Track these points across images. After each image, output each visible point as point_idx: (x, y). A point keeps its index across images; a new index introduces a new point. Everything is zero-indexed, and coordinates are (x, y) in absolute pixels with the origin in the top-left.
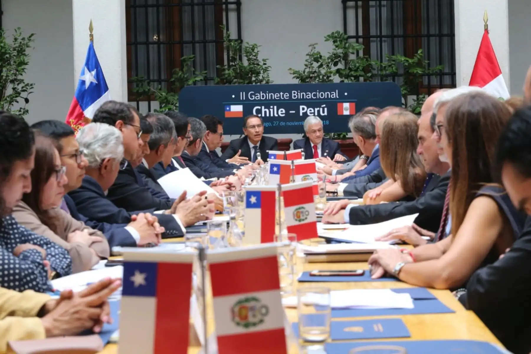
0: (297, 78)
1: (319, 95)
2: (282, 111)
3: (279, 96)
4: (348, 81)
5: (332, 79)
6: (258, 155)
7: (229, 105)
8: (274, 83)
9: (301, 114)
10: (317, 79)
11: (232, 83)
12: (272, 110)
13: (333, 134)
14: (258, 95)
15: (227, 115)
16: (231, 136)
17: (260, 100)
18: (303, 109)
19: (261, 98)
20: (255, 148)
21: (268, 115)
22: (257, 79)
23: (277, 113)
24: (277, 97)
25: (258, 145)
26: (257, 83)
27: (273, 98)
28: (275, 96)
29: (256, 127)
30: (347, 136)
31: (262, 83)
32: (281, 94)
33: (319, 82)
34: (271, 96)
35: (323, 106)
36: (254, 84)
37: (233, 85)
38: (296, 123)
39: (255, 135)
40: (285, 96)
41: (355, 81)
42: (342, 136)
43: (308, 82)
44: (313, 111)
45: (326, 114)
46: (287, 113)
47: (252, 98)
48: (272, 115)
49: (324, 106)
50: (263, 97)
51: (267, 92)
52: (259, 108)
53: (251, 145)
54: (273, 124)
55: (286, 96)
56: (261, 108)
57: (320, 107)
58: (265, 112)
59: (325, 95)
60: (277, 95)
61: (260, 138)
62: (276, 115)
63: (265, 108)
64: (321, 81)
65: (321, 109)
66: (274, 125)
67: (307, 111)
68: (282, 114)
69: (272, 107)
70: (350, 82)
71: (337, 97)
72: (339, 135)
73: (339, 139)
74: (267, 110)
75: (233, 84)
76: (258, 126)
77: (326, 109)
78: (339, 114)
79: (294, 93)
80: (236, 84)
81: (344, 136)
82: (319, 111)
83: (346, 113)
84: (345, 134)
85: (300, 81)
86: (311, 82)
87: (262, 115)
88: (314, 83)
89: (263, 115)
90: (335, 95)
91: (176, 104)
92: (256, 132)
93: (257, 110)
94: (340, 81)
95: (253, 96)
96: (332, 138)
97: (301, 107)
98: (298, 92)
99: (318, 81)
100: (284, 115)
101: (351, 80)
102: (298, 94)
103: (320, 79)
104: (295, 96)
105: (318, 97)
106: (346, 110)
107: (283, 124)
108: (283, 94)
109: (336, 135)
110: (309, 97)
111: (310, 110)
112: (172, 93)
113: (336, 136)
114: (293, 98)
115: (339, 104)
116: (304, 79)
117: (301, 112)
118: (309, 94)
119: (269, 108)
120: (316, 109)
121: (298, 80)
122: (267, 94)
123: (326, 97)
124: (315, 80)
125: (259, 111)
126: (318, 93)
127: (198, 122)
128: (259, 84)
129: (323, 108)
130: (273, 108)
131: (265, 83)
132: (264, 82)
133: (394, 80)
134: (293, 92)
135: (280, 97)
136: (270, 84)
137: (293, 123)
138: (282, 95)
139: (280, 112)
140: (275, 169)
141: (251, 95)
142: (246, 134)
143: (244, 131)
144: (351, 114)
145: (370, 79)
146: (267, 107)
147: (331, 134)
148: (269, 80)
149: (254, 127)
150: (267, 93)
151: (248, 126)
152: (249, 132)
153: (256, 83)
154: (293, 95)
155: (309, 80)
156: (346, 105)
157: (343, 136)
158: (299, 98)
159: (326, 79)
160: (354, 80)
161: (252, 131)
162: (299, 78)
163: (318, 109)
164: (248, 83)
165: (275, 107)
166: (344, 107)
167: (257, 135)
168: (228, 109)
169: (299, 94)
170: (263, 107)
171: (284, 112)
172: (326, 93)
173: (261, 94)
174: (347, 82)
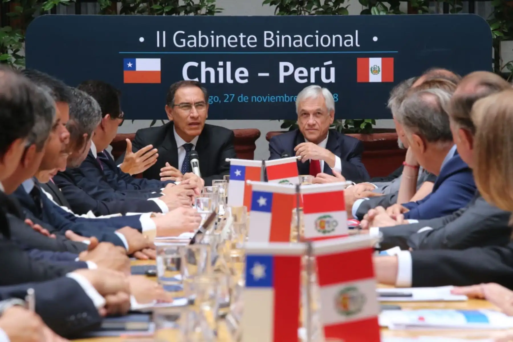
0: (271, 4)
1: (319, 41)
2: (242, 72)
3: (236, 41)
4: (379, 12)
5: (345, 7)
6: (193, 163)
7: (133, 58)
8: (224, 14)
9: (282, 80)
10: (315, 7)
11: (136, 12)
12: (221, 70)
13: (344, 121)
14: (193, 39)
15: (128, 78)
16: (133, 122)
17: (198, 48)
18: (286, 69)
19: (200, 45)
20: (187, 147)
21: (213, 80)
22: (189, 4)
23: (233, 77)
24: (232, 43)
25: (194, 142)
26: (190, 12)
27: (225, 46)
28: (229, 41)
29: (194, 107)
30: (374, 127)
31: (199, 11)
32: (242, 36)
33: (318, 12)
34: (221, 40)
35: (326, 64)
36: (182, 14)
37: (139, 15)
38: (272, 99)
39: (190, 124)
40: (249, 41)
41: (392, 11)
42: (363, 126)
43: (294, 12)
44: (306, 74)
45: (332, 79)
46: (252, 76)
47: (181, 43)
48: (221, 81)
49: (330, 62)
50: (204, 41)
51: (213, 32)
52: (196, 64)
53: (180, 142)
54: (222, 98)
55: (252, 40)
56: (200, 66)
57: (321, 66)
58: (208, 74)
59: (332, 41)
60: (232, 39)
61: (200, 131)
62: (230, 81)
63: (207, 67)
64: (321, 9)
65: (323, 70)
66: (225, 101)
67: (293, 74)
68: (242, 78)
69: (221, 63)
70: (382, 13)
71: (358, 45)
72: (357, 124)
73: (356, 132)
74: (212, 70)
75: (138, 12)
76: (198, 105)
77: (333, 70)
78: (359, 80)
79: (269, 36)
80: (145, 15)
81: (368, 126)
82: (318, 74)
83: (375, 78)
84: (370, 121)
85: (278, 9)
86: (301, 14)
87: (200, 79)
88: (307, 14)
89: (203, 81)
90: (352, 40)
91: (17, 50)
92: (192, 118)
93: (190, 68)
94: (361, 10)
95: (184, 40)
96: (343, 129)
97: (282, 65)
98: (275, 34)
99: (315, 9)
100: (246, 81)
101: (385, 8)
102: (275, 39)
103: (319, 6)
104: (269, 43)
105: (317, 45)
106: (375, 72)
107: (243, 99)
108: (245, 36)
109: (350, 124)
110: (298, 43)
111: (301, 72)
112: (8, 28)
113: (349, 126)
114: (265, 45)
115: (359, 60)
116: (287, 6)
117: (282, 74)
118: (298, 38)
119: (215, 67)
120: (313, 70)
121: (274, 7)
122: (212, 37)
123: (334, 45)
124: (311, 9)
125: (194, 72)
126: (317, 36)
127: (86, 99)
128: (192, 14)
129: (328, 68)
130: (224, 67)
131: (207, 13)
132: (204, 11)
133: (472, 10)
134: (266, 32)
135: (238, 43)
136: (216, 14)
137: (265, 98)
138: (243, 38)
139: (237, 75)
140: (262, 201)
141: (179, 36)
142: (171, 119)
143: (167, 112)
144: (385, 81)
145: (425, 7)
146: (212, 63)
147: (341, 122)
148: (213, 6)
149: (188, 105)
150: (212, 34)
151: (176, 104)
152: (178, 115)
153: (187, 12)
154: (266, 39)
155: (298, 8)
156: (375, 62)
157: (365, 126)
158: (278, 46)
159: (333, 6)
160: (391, 9)
161: (184, 113)
162: (275, 4)
163: (317, 69)
164: (169, 13)
165: (229, 64)
166: (370, 67)
167: (195, 122)
168: (130, 65)
169: (278, 36)
170: (203, 64)
171: (246, 74)
172: (334, 37)
173: (200, 37)
174: (377, 14)
